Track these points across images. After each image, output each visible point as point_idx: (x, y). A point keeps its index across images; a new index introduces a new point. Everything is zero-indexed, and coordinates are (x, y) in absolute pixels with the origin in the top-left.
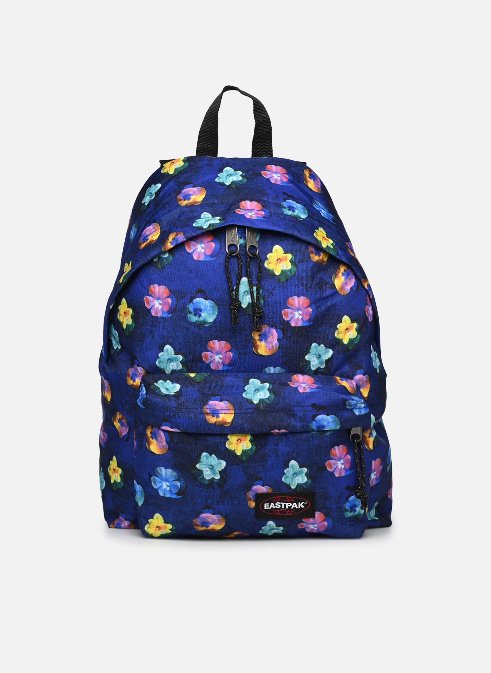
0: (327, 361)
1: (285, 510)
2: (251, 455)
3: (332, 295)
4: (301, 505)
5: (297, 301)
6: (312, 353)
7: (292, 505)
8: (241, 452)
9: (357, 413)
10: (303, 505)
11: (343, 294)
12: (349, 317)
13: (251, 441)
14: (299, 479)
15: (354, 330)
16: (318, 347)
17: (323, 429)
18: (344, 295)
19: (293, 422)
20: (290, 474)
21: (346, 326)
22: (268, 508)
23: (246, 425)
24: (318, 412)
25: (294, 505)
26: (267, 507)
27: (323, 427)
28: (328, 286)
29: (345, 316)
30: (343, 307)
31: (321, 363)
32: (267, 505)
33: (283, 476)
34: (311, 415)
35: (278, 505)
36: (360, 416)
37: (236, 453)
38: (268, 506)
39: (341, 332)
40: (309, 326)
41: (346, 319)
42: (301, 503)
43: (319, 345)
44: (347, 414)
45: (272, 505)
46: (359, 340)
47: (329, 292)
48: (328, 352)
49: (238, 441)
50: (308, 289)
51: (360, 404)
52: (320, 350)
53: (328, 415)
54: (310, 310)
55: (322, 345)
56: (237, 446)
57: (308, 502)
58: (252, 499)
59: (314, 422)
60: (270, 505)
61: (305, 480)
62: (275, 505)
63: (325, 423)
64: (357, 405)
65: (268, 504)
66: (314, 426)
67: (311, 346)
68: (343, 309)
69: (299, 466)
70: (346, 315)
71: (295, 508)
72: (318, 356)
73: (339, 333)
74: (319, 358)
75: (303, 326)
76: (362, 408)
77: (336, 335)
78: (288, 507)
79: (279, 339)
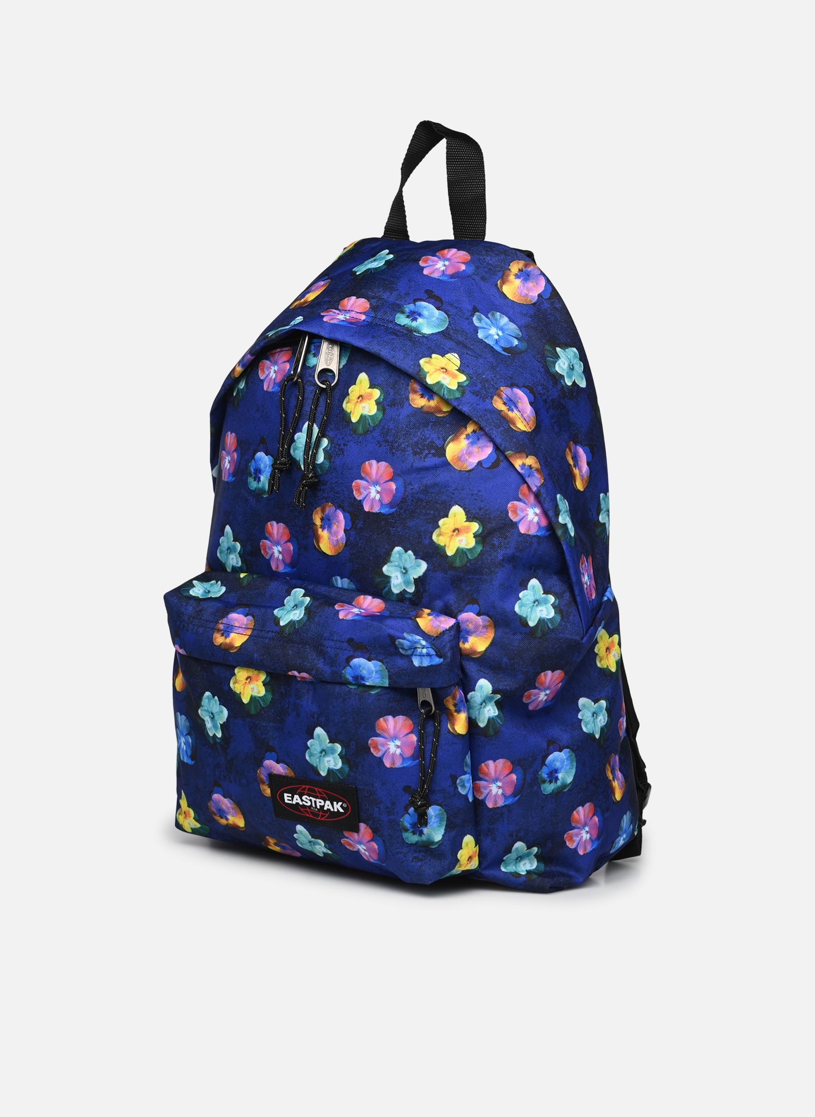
0: (417, 581)
1: (316, 810)
2: (264, 708)
3: (435, 467)
4: (338, 807)
5: (376, 468)
6: (393, 564)
7: (325, 803)
8: (249, 699)
9: (416, 662)
10: (341, 806)
11: (459, 469)
12: (464, 510)
13: (265, 684)
14: (330, 761)
15: (471, 535)
16: (403, 554)
17: (363, 682)
18: (460, 471)
19: (321, 664)
20: (315, 749)
21: (454, 524)
22: (291, 802)
23: (255, 655)
24: (356, 652)
25: (328, 805)
26: (288, 800)
27: (363, 678)
28: (433, 451)
29: (457, 506)
30: (454, 490)
31: (407, 583)
32: (288, 796)
33: (306, 751)
34: (345, 657)
35: (307, 800)
36: (421, 668)
37: (241, 699)
38: (290, 799)
39: (445, 533)
40: (390, 514)
41: (457, 513)
42: (337, 804)
43: (406, 551)
44: (401, 663)
45: (297, 799)
46: (479, 555)
47: (431, 461)
48: (419, 566)
49: (247, 679)
50: (394, 451)
51: (421, 649)
52: (406, 560)
53: (369, 660)
54: (393, 486)
55: (410, 552)
56: (244, 687)
57: (349, 805)
58: (265, 781)
59: (348, 667)
60: (292, 797)
61: (339, 765)
62: (302, 800)
63: (364, 673)
64: (417, 651)
65: (290, 795)
66: (348, 674)
67: (392, 550)
68: (453, 494)
69: (329, 739)
70: (459, 505)
71: (330, 809)
72: (402, 570)
73: (440, 535)
74: (405, 573)
75: (380, 512)
76: (423, 656)
77: (434, 537)
78: (320, 806)
79: (347, 530)
